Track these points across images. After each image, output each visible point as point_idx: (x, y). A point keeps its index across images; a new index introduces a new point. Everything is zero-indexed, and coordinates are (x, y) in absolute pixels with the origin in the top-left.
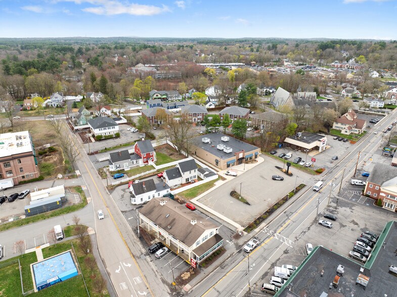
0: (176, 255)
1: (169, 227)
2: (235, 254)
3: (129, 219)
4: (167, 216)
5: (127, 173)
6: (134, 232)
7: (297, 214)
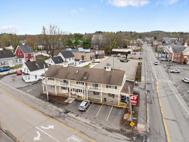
0: (101, 104)
1: (85, 78)
2: (147, 93)
3: (28, 91)
4: (77, 72)
5: (13, 68)
6: (39, 98)
7: (154, 71)
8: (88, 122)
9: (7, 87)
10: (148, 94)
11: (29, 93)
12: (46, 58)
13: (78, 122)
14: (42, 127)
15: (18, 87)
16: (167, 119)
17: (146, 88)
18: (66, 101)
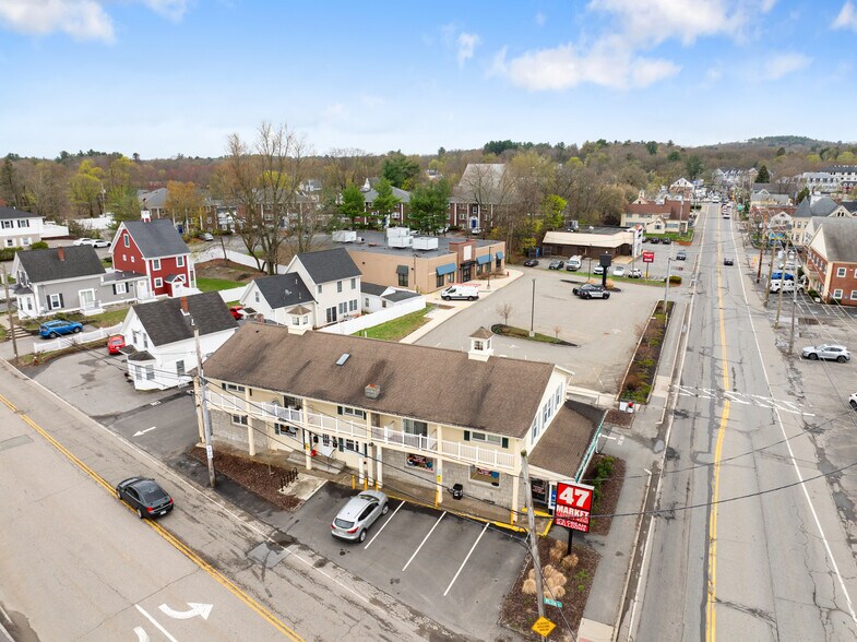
0: (436, 513)
1: (372, 391)
2: (661, 465)
3: (139, 433)
4: (340, 362)
5: (94, 322)
6: (176, 470)
7: (724, 348)
8: (362, 594)
9: (59, 409)
10: (665, 466)
11: (140, 440)
12: (242, 273)
13: (320, 592)
14: (164, 608)
15: (102, 414)
16: (728, 604)
17: (664, 439)
18: (287, 491)
